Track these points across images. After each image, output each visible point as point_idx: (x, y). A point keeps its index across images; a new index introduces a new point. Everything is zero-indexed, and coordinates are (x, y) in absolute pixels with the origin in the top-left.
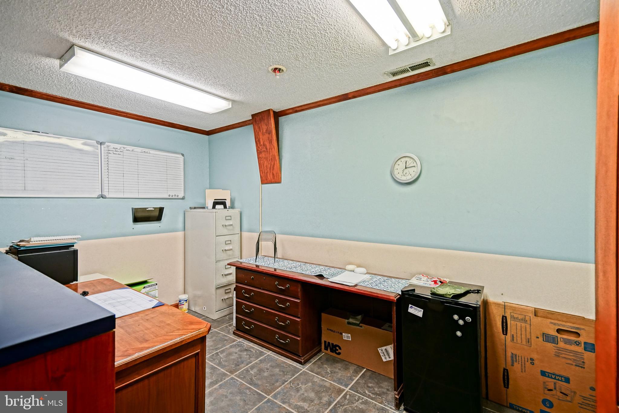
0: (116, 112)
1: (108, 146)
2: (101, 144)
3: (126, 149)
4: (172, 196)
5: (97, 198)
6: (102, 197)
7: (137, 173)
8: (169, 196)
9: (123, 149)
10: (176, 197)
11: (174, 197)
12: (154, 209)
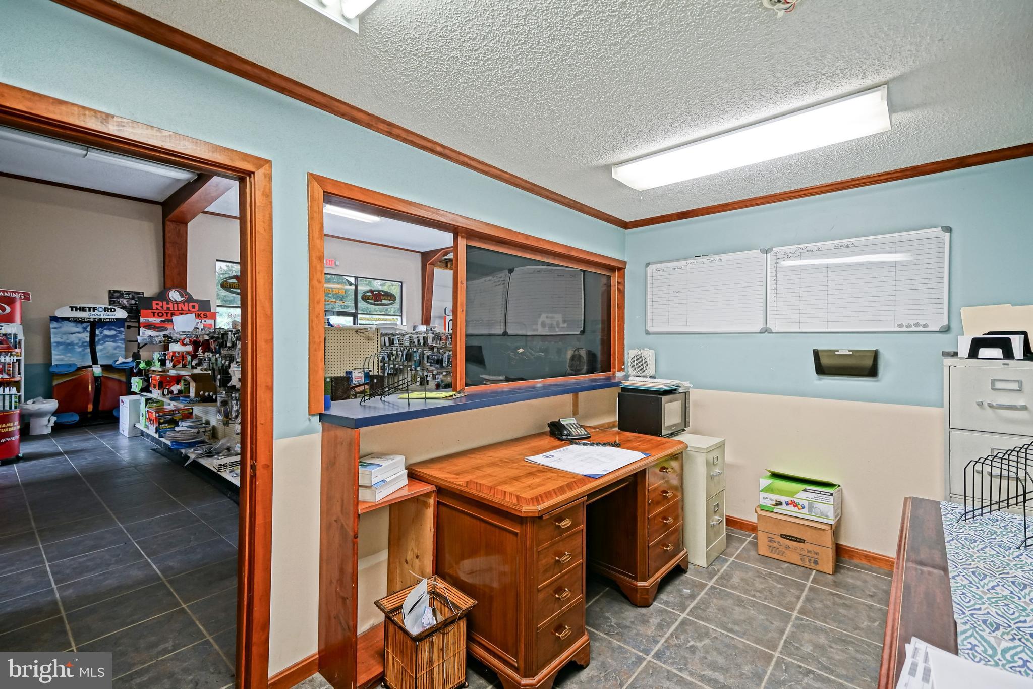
0: (790, 194)
1: (777, 253)
2: (767, 252)
3: (805, 250)
4: (909, 326)
5: (760, 333)
6: (766, 331)
7: (825, 288)
8: (900, 326)
9: (801, 251)
10: (921, 329)
11: (914, 329)
12: (851, 353)
